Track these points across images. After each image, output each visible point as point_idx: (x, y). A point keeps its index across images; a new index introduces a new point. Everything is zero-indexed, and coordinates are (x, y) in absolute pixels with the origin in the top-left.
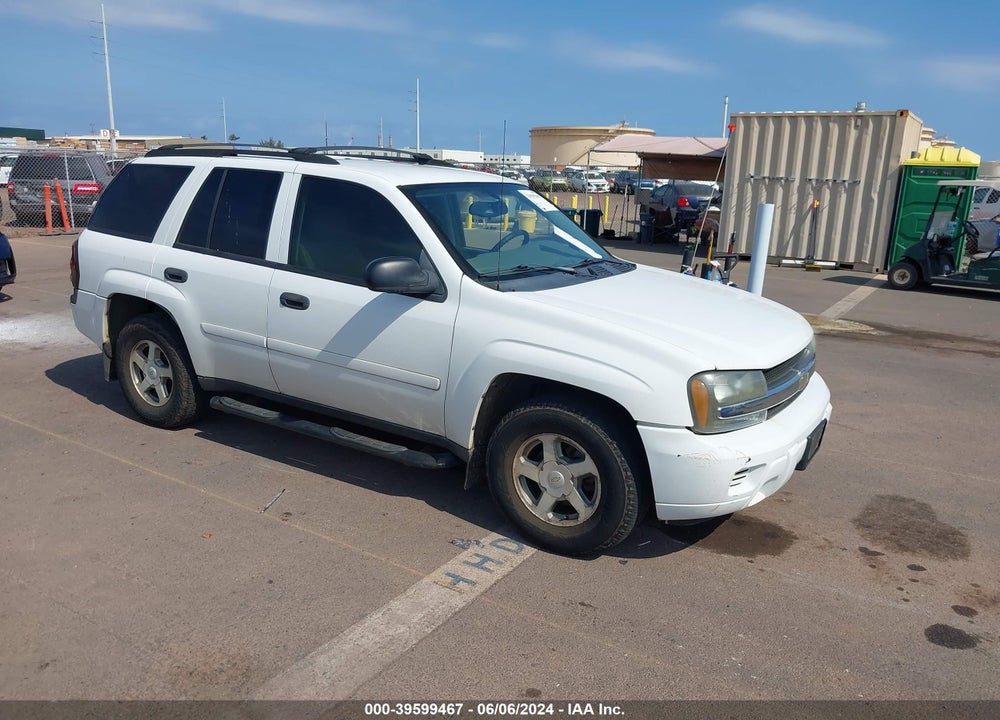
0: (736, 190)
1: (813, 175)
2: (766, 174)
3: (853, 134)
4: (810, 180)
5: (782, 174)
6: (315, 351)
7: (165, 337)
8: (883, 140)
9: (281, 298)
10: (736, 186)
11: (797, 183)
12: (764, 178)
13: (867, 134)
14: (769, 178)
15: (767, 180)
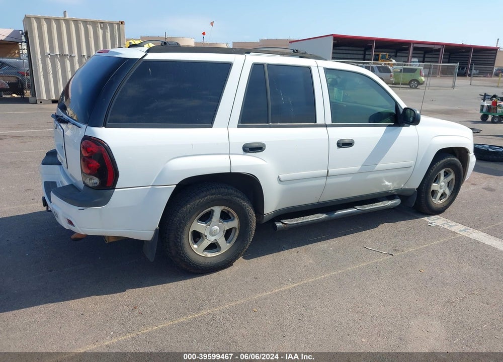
0: (40, 62)
1: (85, 53)
2: (58, 53)
3: (100, 32)
4: (84, 56)
5: (67, 53)
6: (357, 168)
7: (238, 197)
8: (116, 35)
9: (337, 144)
10: (40, 60)
11: (77, 58)
12: (57, 55)
13: (107, 32)
14: (60, 55)
15: (59, 56)
